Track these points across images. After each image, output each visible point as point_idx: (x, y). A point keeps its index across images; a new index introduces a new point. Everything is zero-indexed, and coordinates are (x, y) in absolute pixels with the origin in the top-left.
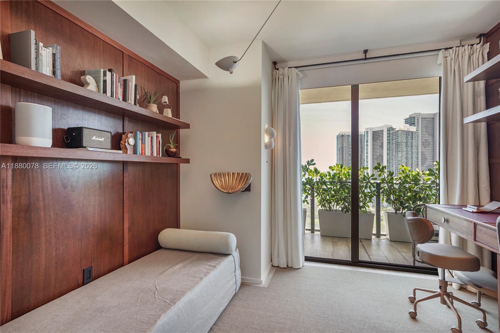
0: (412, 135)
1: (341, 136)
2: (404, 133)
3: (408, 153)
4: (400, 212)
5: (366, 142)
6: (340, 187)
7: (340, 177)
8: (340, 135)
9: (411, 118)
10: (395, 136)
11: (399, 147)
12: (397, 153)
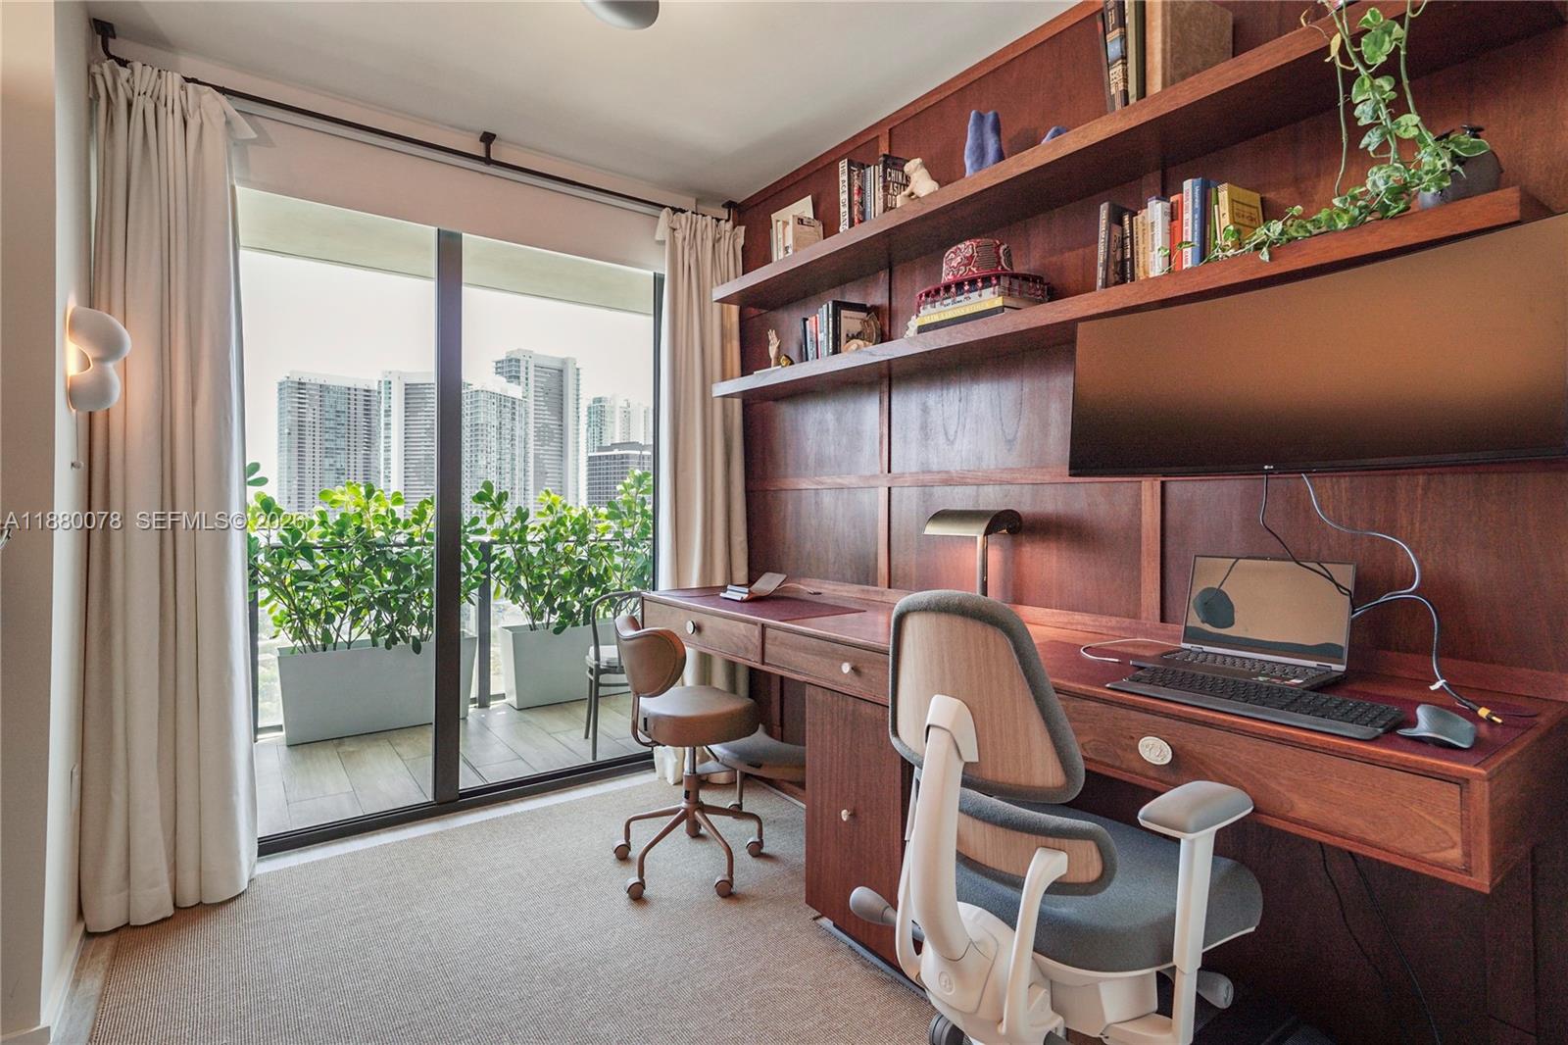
0: (514, 408)
1: (297, 386)
2: (494, 400)
3: (503, 457)
4: (544, 621)
5: (382, 416)
6: (365, 564)
7: (364, 526)
8: (292, 382)
9: (510, 360)
10: (469, 407)
11: (480, 437)
12: (476, 456)
